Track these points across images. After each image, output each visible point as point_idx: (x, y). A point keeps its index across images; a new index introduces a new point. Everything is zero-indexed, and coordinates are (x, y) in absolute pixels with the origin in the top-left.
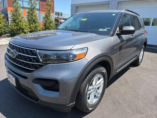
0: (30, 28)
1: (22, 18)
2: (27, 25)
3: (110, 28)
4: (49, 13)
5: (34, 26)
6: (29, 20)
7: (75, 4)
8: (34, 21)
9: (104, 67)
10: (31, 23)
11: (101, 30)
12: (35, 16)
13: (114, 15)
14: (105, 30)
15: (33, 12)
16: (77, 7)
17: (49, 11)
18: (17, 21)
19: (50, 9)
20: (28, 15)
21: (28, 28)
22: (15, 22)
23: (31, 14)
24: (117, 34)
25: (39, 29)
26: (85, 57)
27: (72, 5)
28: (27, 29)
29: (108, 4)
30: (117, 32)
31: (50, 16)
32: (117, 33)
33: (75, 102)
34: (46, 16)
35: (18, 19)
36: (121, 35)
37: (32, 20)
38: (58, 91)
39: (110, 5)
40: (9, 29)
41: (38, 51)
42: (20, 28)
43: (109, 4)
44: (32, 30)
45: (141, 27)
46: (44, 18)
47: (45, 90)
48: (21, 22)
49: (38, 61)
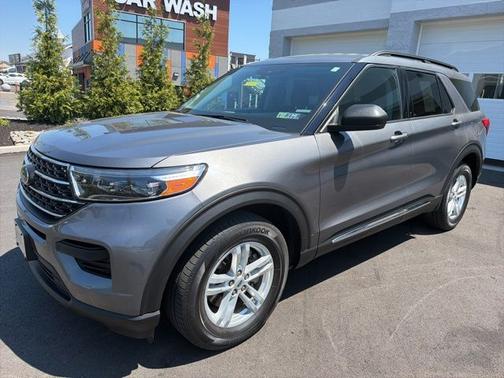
0: (144, 103)
1: (122, 74)
2: (137, 95)
3: (309, 111)
4: (204, 58)
5: (156, 95)
6: (144, 79)
7: (283, 31)
8: (159, 83)
9: (273, 224)
10: (149, 88)
11: (282, 115)
12: (160, 67)
13: (335, 69)
14: (295, 116)
15: (157, 56)
16: (288, 39)
17: (204, 51)
18: (107, 81)
19: (207, 46)
20: (140, 66)
21: (138, 103)
22: (103, 86)
23: (150, 61)
24: (330, 129)
25: (171, 107)
26: (194, 190)
27: (273, 34)
28: (136, 105)
29: (383, 29)
30: (332, 121)
31: (204, 67)
32: (328, 127)
33: (158, 312)
34: (193, 66)
35: (112, 75)
36: (348, 133)
37: (152, 80)
38: (107, 274)
39: (389, 33)
40: (86, 105)
41: (72, 168)
42: (116, 103)
43: (387, 29)
44: (151, 107)
45: (453, 107)
46: (188, 73)
47: (85, 273)
48: (117, 83)
49: (70, 193)
